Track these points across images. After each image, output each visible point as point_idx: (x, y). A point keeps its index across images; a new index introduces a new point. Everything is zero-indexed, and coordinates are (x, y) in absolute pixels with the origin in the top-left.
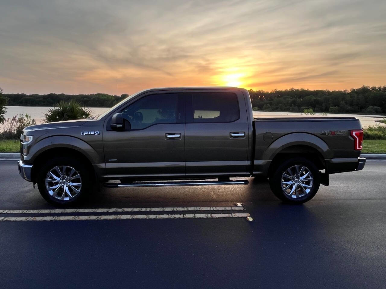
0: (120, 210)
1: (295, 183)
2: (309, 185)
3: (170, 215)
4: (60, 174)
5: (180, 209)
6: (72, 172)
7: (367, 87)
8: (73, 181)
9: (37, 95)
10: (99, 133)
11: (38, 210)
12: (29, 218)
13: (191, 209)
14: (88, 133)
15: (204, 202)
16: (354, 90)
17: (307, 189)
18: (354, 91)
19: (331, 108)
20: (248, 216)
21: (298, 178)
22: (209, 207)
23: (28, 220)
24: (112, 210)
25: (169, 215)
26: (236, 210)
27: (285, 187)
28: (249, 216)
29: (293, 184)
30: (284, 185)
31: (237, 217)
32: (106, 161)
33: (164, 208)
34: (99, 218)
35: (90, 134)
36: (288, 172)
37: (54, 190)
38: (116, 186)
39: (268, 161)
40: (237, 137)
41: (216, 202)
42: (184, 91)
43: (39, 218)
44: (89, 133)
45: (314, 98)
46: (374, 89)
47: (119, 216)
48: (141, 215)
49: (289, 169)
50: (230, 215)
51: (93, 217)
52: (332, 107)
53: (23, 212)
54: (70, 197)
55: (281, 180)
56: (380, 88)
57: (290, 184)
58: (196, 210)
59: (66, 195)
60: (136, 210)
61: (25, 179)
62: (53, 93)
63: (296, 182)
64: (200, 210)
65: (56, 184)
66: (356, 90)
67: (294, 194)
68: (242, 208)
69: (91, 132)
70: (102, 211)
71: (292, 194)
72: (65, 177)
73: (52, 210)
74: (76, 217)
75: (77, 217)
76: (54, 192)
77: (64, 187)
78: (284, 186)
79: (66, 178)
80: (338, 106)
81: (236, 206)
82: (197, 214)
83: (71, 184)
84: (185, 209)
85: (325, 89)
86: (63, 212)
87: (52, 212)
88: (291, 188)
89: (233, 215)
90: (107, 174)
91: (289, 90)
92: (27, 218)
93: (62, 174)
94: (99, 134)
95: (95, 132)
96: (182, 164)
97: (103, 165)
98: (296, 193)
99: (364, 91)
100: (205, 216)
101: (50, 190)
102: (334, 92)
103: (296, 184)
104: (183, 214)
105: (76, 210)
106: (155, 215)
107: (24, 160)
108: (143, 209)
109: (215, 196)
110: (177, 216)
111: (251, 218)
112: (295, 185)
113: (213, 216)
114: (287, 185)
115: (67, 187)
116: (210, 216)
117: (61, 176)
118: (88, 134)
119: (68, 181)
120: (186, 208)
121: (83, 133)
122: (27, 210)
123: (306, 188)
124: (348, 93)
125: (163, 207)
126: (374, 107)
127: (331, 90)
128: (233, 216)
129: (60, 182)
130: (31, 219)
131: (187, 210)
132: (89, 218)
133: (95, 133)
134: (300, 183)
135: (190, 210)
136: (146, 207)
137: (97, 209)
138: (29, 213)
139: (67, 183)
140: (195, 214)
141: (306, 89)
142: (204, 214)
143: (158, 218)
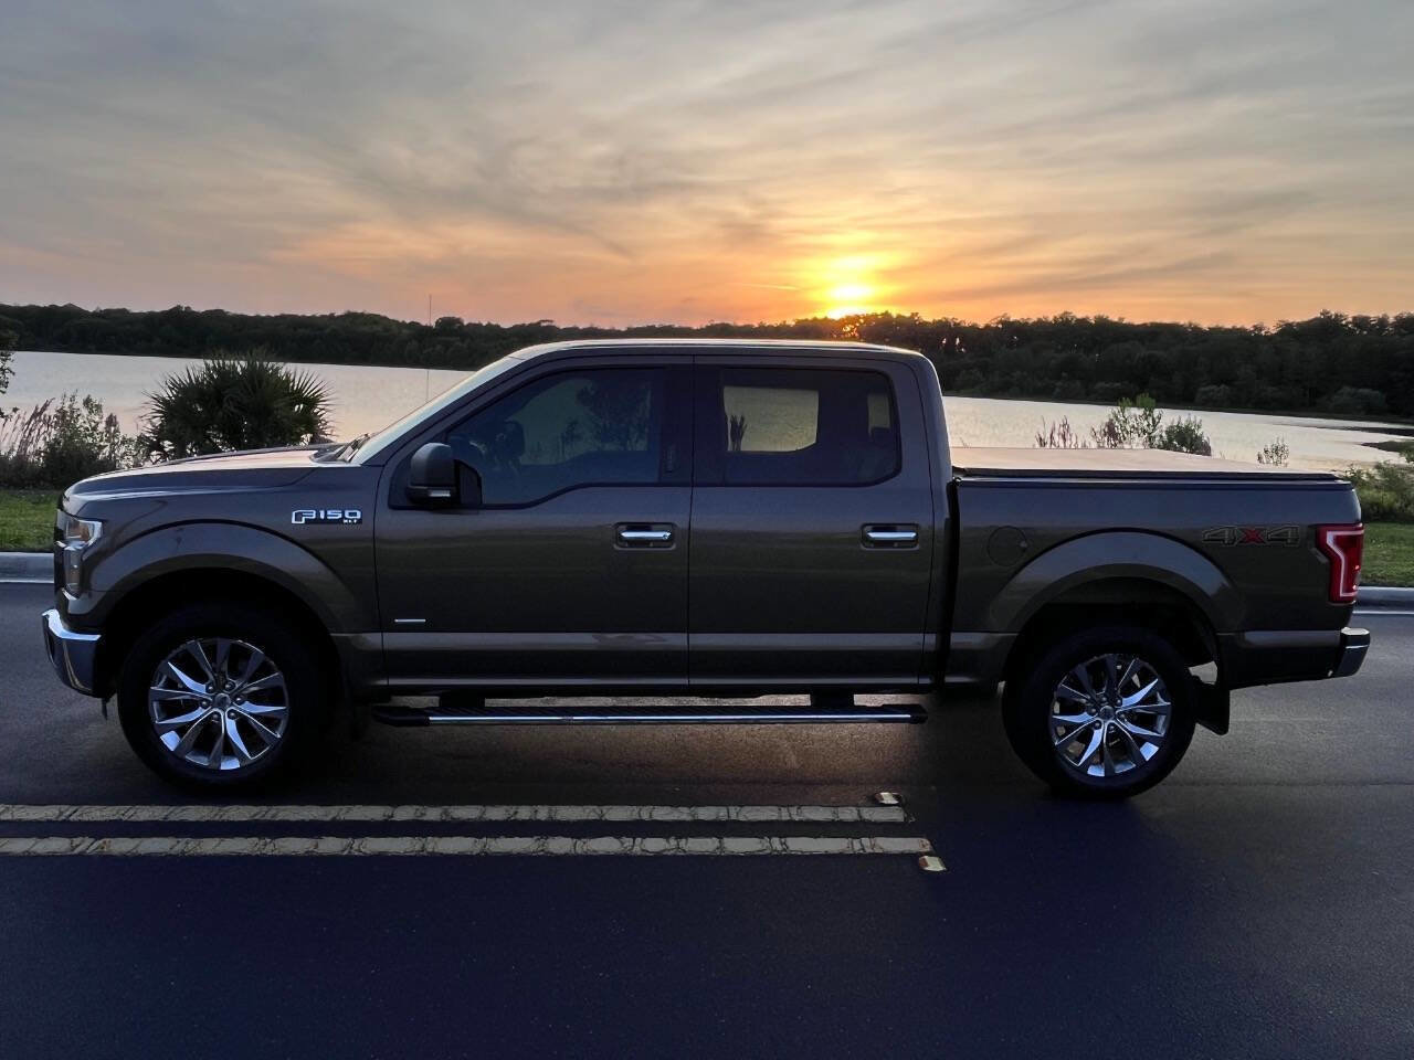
0: (433, 814)
1: (1102, 721)
2: (1153, 731)
3: (628, 842)
4: (207, 670)
5: (662, 814)
6: (253, 665)
7: (1336, 315)
8: (256, 698)
9: (124, 311)
10: (359, 517)
11: (117, 807)
12: (86, 845)
13: (706, 813)
14: (318, 514)
15: (755, 782)
16: (1289, 325)
17: (1147, 744)
18: (1289, 332)
19: (1203, 389)
20: (925, 850)
21: (1113, 703)
22: (775, 808)
23: (76, 852)
24: (404, 813)
25: (625, 839)
26: (875, 823)
27: (1064, 736)
28: (928, 848)
29: (1093, 725)
30: (1058, 728)
31: (881, 854)
32: (385, 626)
33: (605, 808)
34: (355, 846)
35: (326, 521)
36: (1075, 677)
37: (181, 730)
38: (419, 717)
39: (1003, 638)
40: (889, 543)
41: (801, 782)
42: (687, 361)
43: (121, 846)
44: (322, 517)
45: (1143, 352)
46: (1361, 322)
47: (429, 838)
48: (517, 839)
49: (1081, 670)
50: (857, 845)
51: (331, 845)
52: (1208, 385)
53: (61, 813)
54: (241, 757)
55: (1048, 710)
56: (1382, 322)
57: (1082, 724)
58: (726, 818)
59: (229, 750)
60: (497, 813)
61: (71, 686)
62: (184, 305)
63: (1107, 715)
64: (741, 818)
65: (192, 705)
66: (1298, 324)
67: (1097, 760)
68: (897, 816)
69: (329, 513)
70: (363, 818)
71: (1089, 762)
72: (227, 682)
73: (172, 809)
74: (265, 845)
75: (269, 840)
76: (181, 736)
77: (219, 719)
78: (1061, 731)
79: (227, 686)
80: (1228, 382)
81: (876, 802)
82: (728, 837)
83: (248, 708)
84: (683, 814)
85: (1183, 321)
86: (217, 818)
87: (173, 818)
88: (1086, 737)
89: (866, 845)
90: (388, 676)
91: (1051, 319)
92: (77, 841)
93: (214, 671)
94: (360, 521)
95: (343, 513)
96: (676, 640)
97: (374, 639)
98: (1102, 760)
99: (1326, 328)
100: (759, 847)
101: (168, 728)
102: (1216, 332)
103: (1105, 726)
104: (679, 837)
105: (265, 808)
106: (570, 839)
107: (70, 612)
108: (524, 813)
109: (793, 758)
110: (654, 845)
111: (937, 859)
112: (1100, 727)
113: (791, 848)
114: (1070, 727)
115: (233, 718)
116: (779, 848)
117: (211, 677)
118: (317, 521)
119: (237, 696)
120: (685, 810)
121: (298, 517)
122: (75, 808)
123: (1141, 740)
124: (1270, 338)
125: (601, 802)
126: (1361, 390)
127: (1205, 325)
128: (869, 850)
129: (206, 700)
130: (92, 848)
131: (689, 818)
132: (317, 846)
133: (344, 517)
134: (1122, 720)
135: (702, 818)
136: (533, 800)
137: (345, 808)
138: (85, 818)
139: (232, 705)
140: (720, 838)
141: (1116, 320)
142: (757, 840)
143: (579, 851)
